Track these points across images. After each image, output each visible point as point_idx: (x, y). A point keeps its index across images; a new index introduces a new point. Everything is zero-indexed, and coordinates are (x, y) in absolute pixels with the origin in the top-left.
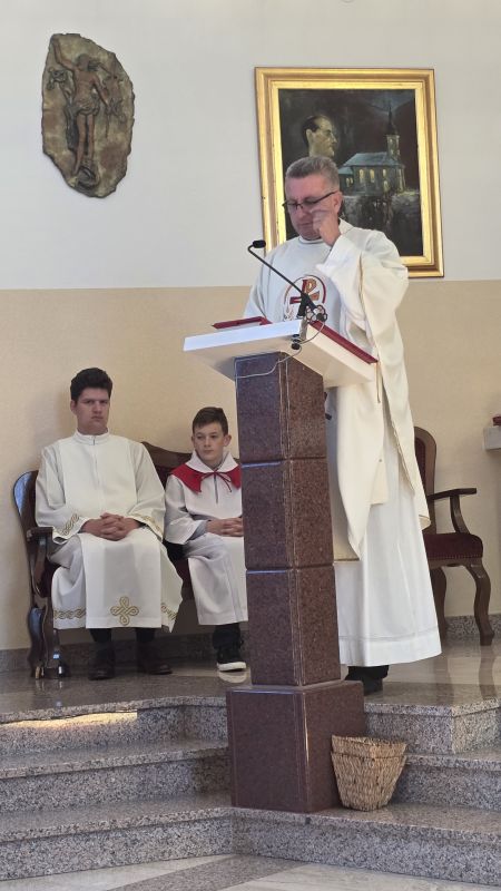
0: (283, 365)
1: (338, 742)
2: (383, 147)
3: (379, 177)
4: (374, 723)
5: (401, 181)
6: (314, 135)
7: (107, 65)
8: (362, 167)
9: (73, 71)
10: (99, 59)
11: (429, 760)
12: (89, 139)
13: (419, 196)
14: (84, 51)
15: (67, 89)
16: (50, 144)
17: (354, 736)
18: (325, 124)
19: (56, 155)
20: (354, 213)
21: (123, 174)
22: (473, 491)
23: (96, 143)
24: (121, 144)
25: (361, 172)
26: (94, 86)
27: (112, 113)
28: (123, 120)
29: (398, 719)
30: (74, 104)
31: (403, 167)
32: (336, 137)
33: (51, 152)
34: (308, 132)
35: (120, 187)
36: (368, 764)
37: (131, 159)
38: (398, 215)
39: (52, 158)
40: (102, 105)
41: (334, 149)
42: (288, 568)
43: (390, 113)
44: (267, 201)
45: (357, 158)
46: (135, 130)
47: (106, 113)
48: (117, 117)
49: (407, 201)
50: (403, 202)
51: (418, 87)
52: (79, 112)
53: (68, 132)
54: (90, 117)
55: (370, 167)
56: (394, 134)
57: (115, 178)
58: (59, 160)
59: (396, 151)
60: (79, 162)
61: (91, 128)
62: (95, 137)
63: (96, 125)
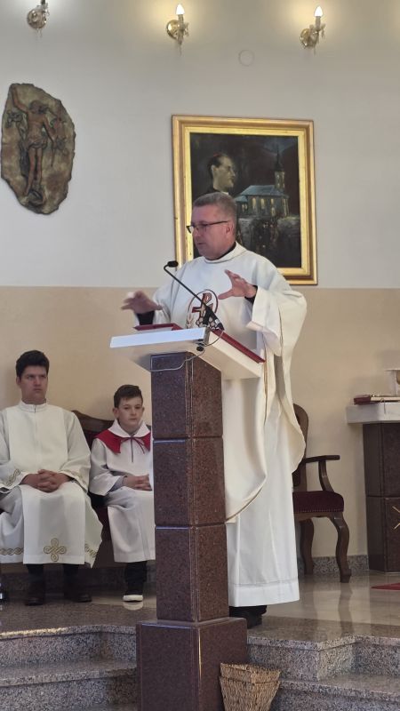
0: (190, 363)
1: (226, 670)
2: (272, 181)
3: (268, 205)
4: (255, 653)
5: (285, 208)
6: (217, 169)
7: (54, 110)
8: (254, 196)
9: (27, 113)
11: (298, 685)
12: (39, 168)
13: (299, 220)
14: (36, 97)
15: (23, 128)
16: (7, 171)
17: (238, 663)
18: (226, 161)
19: (11, 179)
20: (247, 232)
21: (64, 196)
22: (337, 458)
23: (43, 171)
24: (64, 172)
25: (254, 200)
26: (44, 125)
27: (57, 147)
28: (66, 153)
29: (274, 650)
30: (27, 139)
31: (288, 197)
32: (235, 172)
33: (7, 176)
34: (213, 167)
35: (62, 206)
36: (249, 687)
37: (72, 185)
38: (282, 235)
39: (8, 182)
40: (49, 141)
41: (233, 181)
42: (189, 526)
43: (278, 154)
44: (178, 221)
45: (251, 189)
46: (76, 162)
47: (52, 147)
48: (61, 150)
49: (290, 224)
50: (286, 224)
51: (300, 135)
52: (30, 146)
53: (21, 162)
54: (40, 150)
55: (260, 196)
56: (280, 171)
57: (57, 199)
58: (14, 184)
59: (282, 184)
60: (29, 185)
61: (40, 159)
62: (43, 166)
63: (44, 157)
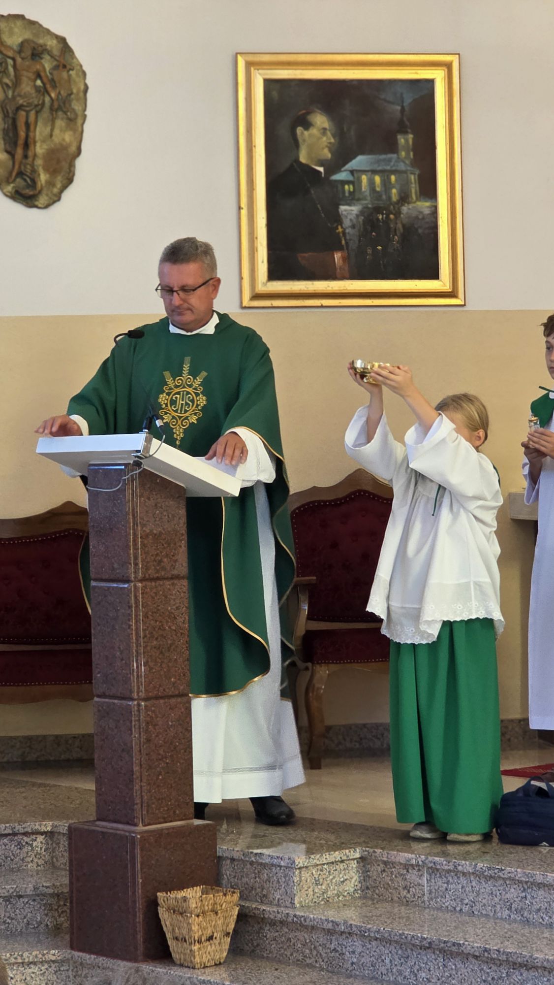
0: (133, 478)
2: (393, 147)
3: (386, 184)
4: (227, 868)
5: (414, 189)
6: (306, 133)
7: (56, 52)
8: (365, 172)
9: (14, 59)
10: (46, 45)
11: (271, 912)
12: (30, 140)
13: (436, 207)
15: (6, 80)
18: (320, 120)
21: (69, 180)
23: (38, 145)
24: (69, 145)
25: (364, 178)
26: (39, 76)
27: (59, 108)
28: (73, 116)
30: (14, 97)
31: (417, 172)
32: (334, 136)
34: (299, 130)
35: (66, 195)
37: (81, 164)
40: (47, 99)
41: (330, 150)
42: (133, 699)
43: (403, 107)
44: (244, 212)
45: (359, 161)
46: (89, 129)
47: (51, 109)
48: (65, 113)
49: (421, 212)
50: (414, 214)
51: (438, 76)
52: (19, 109)
54: (32, 114)
55: (374, 172)
56: (406, 133)
57: (59, 185)
59: (408, 154)
60: (17, 167)
61: (32, 128)
62: (37, 138)
63: (39, 124)
